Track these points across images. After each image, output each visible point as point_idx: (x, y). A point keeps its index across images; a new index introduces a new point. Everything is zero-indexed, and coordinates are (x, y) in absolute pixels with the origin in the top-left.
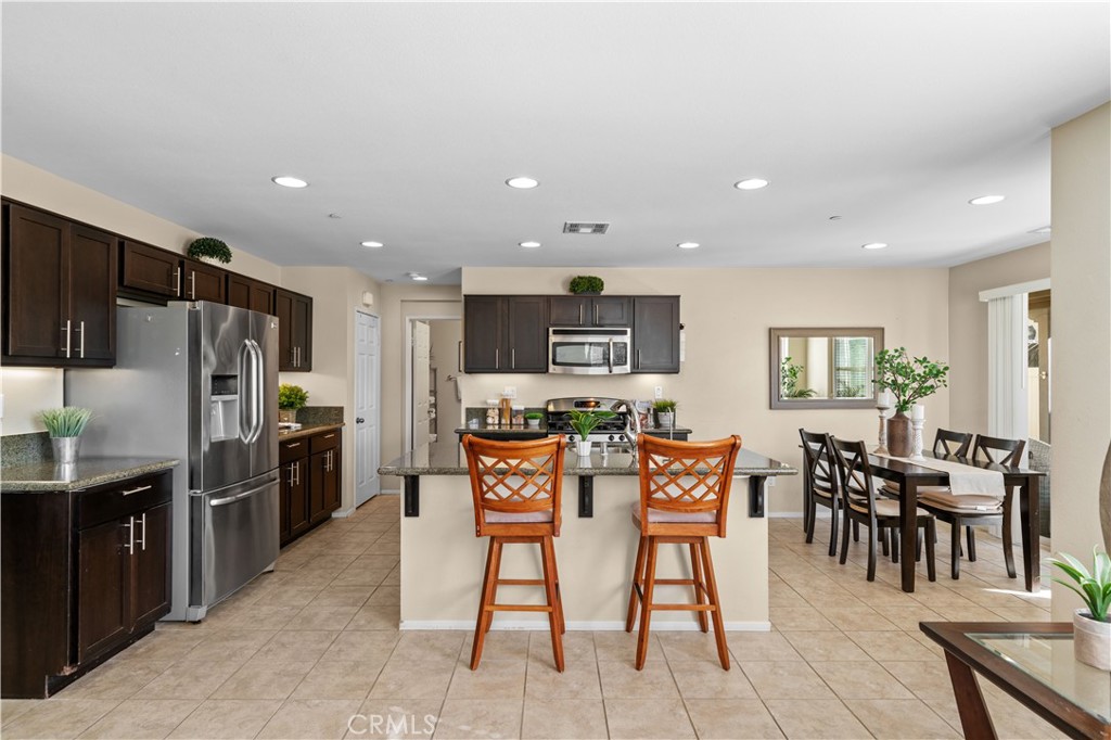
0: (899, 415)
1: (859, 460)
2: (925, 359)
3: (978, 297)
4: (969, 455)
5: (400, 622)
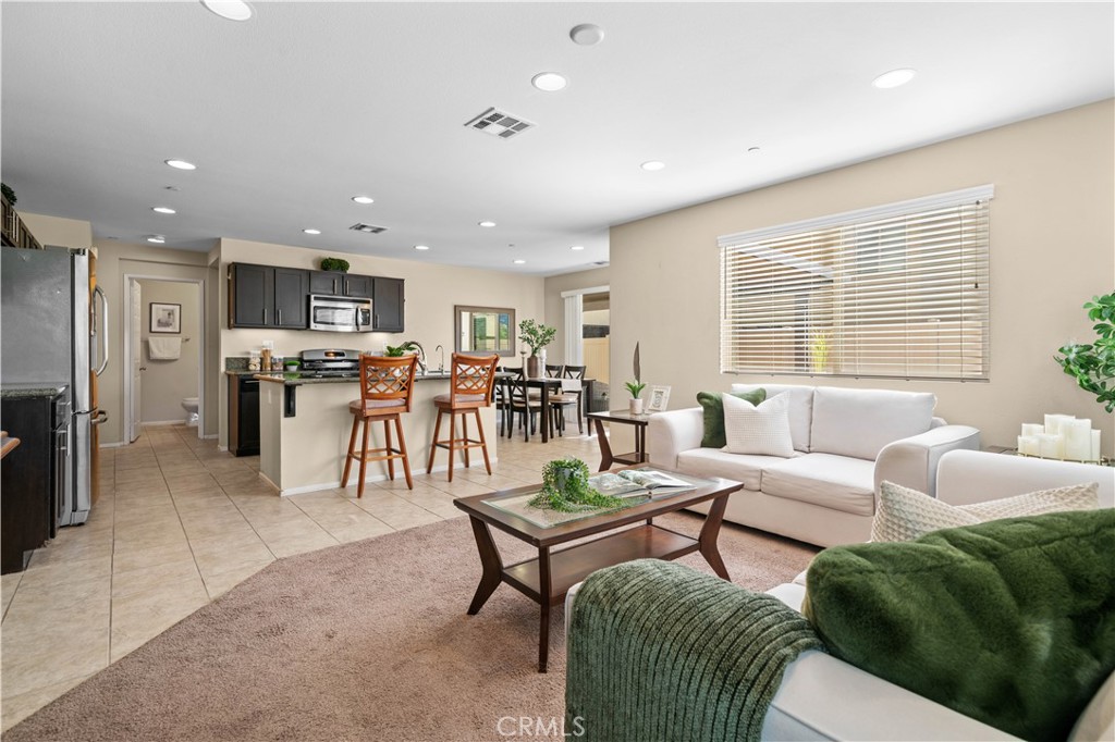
0: (533, 356)
2: (543, 327)
3: (560, 295)
5: (280, 492)
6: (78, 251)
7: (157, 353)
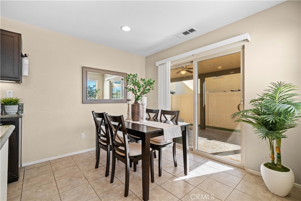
0: (136, 102)
1: (121, 126)
2: (144, 79)
4: (159, 118)
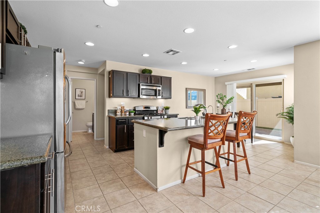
0: (224, 108)
3: (225, 84)
5: (157, 189)
6: (58, 50)
7: (78, 106)
